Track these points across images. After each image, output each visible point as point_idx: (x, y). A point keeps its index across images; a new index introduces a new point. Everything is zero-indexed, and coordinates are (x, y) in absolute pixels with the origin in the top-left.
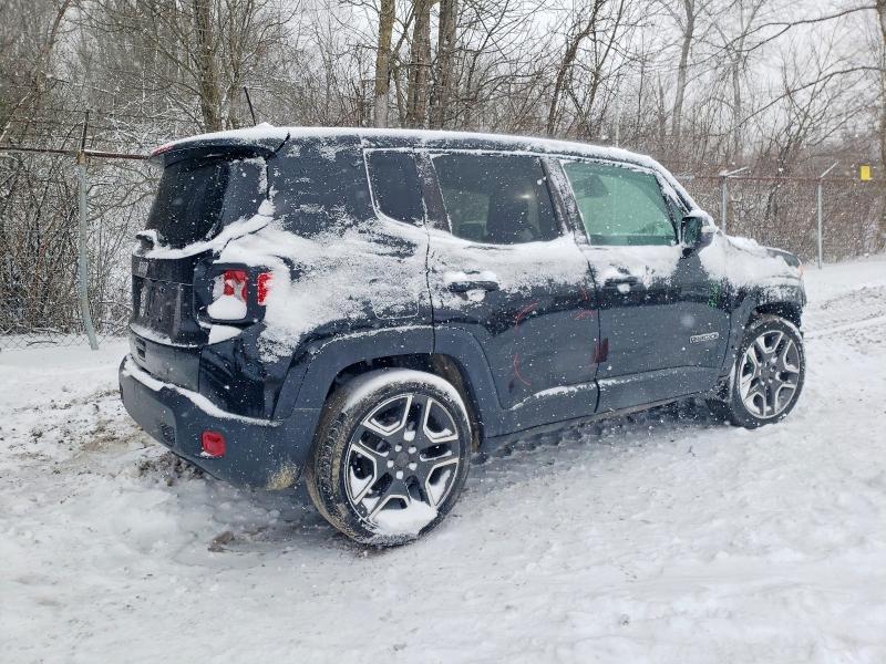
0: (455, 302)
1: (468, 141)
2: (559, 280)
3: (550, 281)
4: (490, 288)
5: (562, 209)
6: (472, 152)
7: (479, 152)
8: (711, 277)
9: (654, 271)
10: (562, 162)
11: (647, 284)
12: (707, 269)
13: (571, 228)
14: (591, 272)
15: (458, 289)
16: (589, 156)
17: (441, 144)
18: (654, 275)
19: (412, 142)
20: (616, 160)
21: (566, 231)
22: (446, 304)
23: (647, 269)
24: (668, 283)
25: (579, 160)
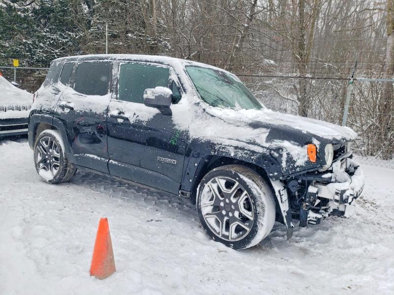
0: (60, 111)
1: (91, 58)
2: (94, 111)
3: (91, 110)
4: (72, 109)
5: (111, 83)
6: (90, 61)
7: (92, 61)
8: (176, 127)
9: (138, 116)
10: (121, 64)
11: (132, 121)
12: (175, 122)
13: (111, 91)
14: (108, 110)
15: (63, 107)
16: (135, 61)
17: (82, 59)
18: (137, 118)
19: (75, 60)
20: (148, 61)
21: (109, 92)
22: (58, 111)
23: (135, 114)
24: (144, 124)
25: (129, 63)
